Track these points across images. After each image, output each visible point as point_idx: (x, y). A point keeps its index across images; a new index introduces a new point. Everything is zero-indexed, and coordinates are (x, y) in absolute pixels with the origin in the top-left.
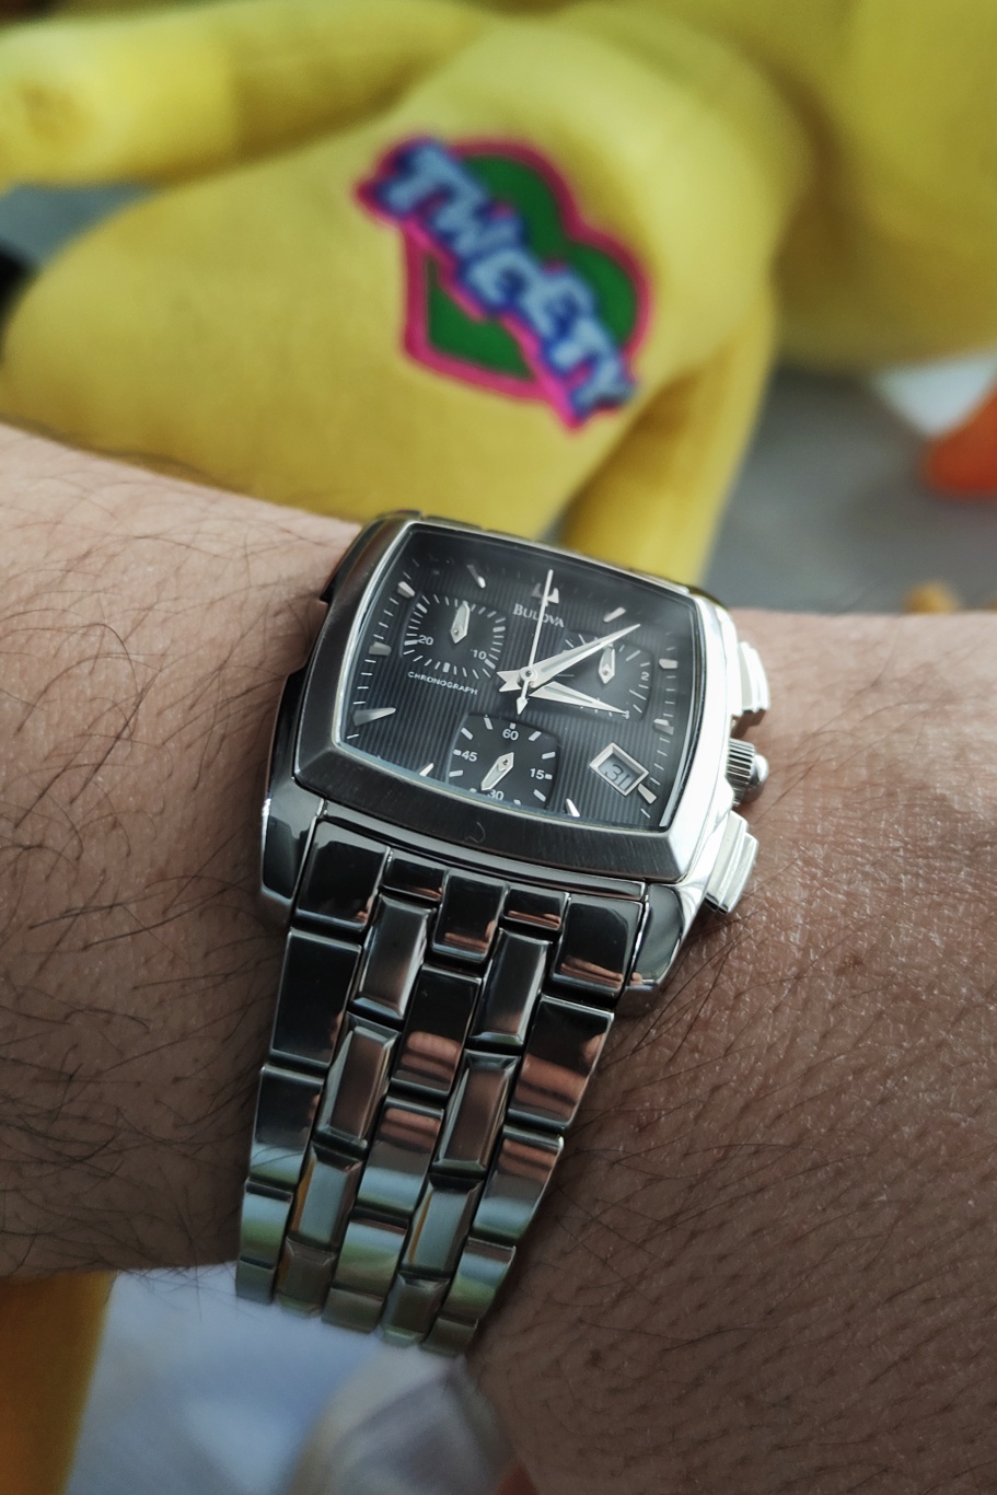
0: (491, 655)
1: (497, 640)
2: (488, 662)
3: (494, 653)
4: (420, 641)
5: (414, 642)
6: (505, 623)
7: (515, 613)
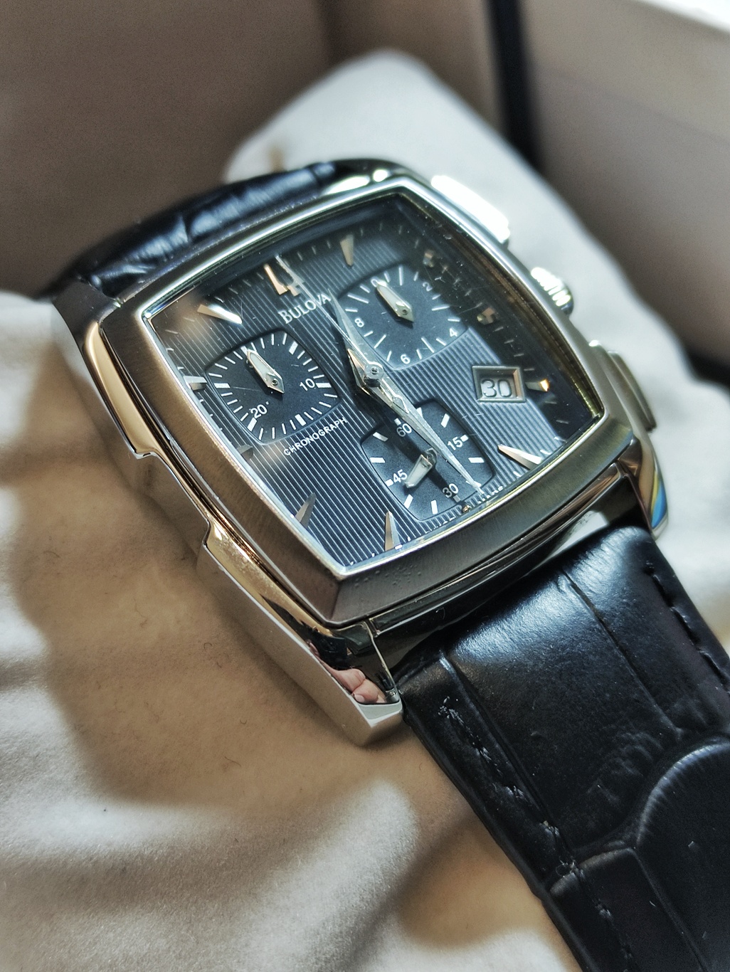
0: (315, 377)
1: (303, 359)
2: (320, 385)
3: (315, 372)
4: (256, 417)
5: (253, 423)
6: (292, 337)
7: (287, 322)
